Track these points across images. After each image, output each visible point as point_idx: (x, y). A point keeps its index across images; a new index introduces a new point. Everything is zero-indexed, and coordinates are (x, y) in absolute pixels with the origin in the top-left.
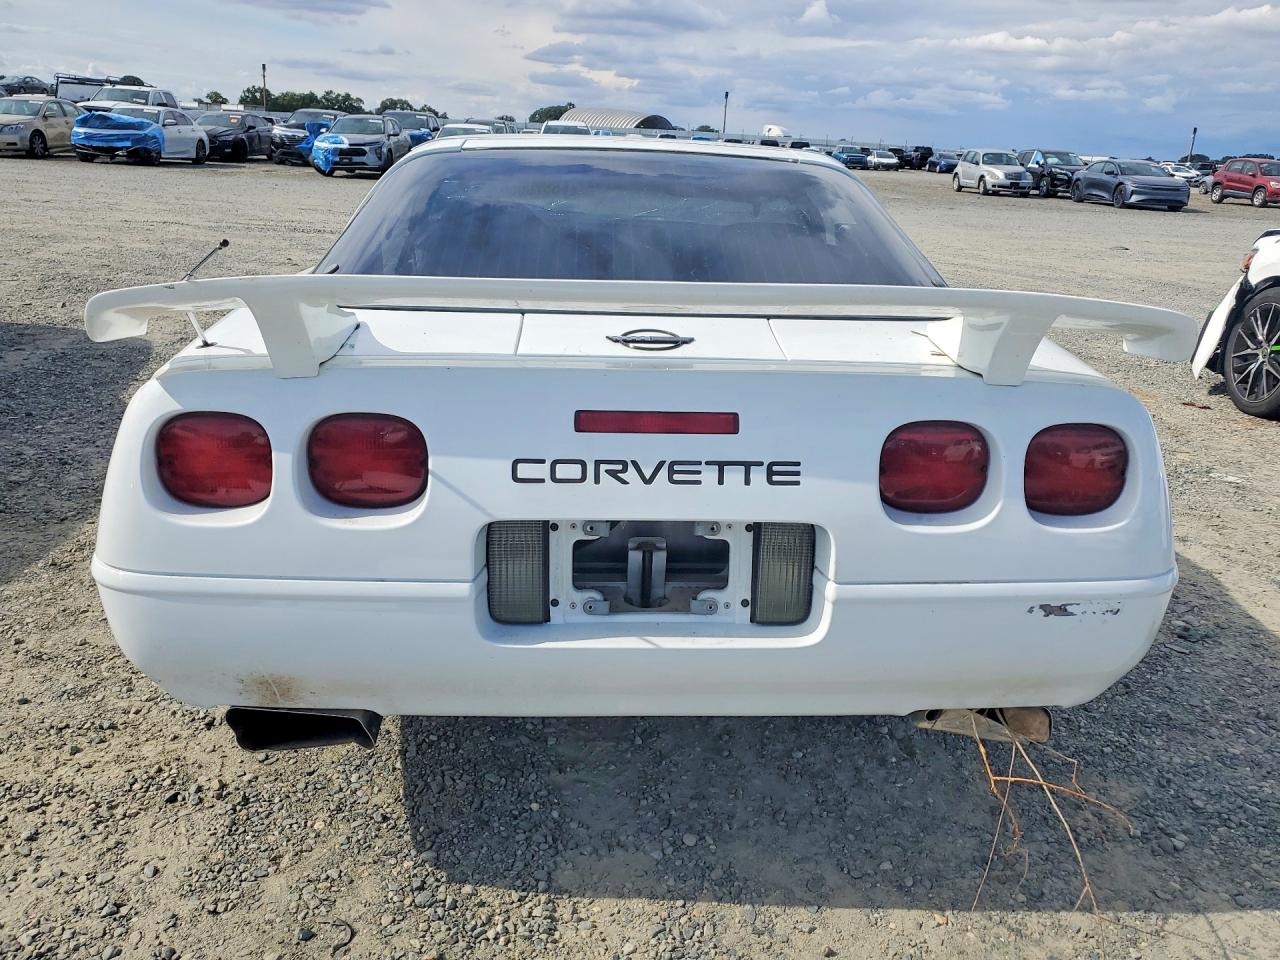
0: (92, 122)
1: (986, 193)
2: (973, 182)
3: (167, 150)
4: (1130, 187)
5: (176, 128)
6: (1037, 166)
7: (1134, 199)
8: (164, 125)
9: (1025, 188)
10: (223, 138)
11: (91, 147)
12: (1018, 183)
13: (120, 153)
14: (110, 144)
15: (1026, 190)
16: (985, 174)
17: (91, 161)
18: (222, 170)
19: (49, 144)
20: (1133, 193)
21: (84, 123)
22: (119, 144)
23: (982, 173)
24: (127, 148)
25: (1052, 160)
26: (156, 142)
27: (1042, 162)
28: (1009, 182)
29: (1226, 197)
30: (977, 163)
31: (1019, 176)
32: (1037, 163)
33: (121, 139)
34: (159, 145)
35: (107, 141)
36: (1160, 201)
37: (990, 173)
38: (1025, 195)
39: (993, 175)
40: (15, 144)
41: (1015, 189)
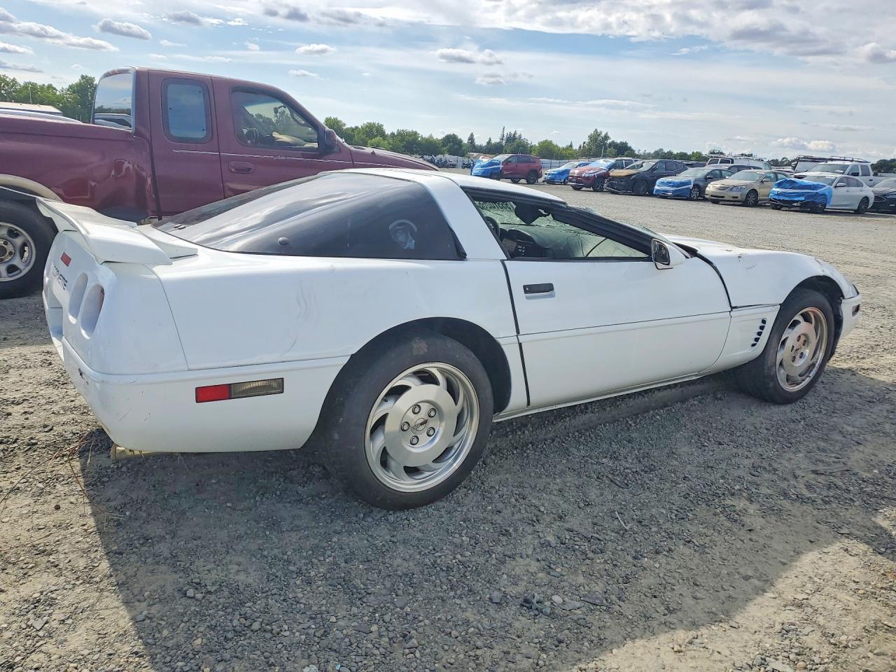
0: (784, 184)
3: (831, 204)
5: (846, 188)
8: (835, 187)
10: (890, 197)
11: (779, 200)
13: (795, 204)
14: (791, 199)
17: (779, 209)
18: (876, 219)
19: (760, 198)
21: (779, 185)
22: (796, 199)
24: (801, 201)
26: (824, 198)
33: (800, 195)
34: (826, 200)
35: (789, 197)
40: (737, 197)
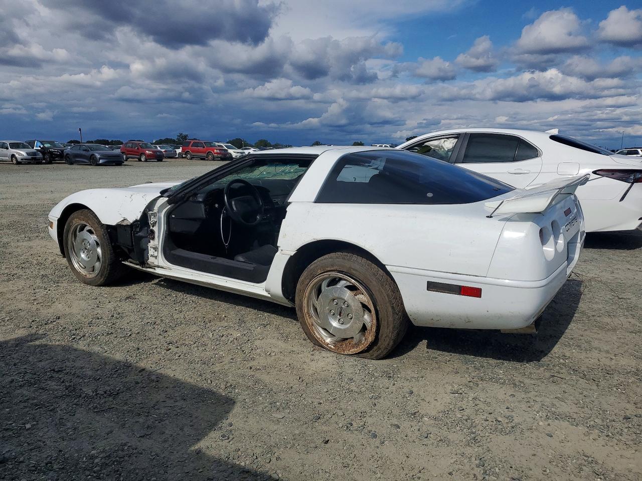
1: (18, 163)
2: (7, 158)
4: (98, 156)
6: (40, 149)
7: (101, 161)
9: (40, 159)
12: (35, 158)
15: (40, 161)
16: (15, 154)
20: (100, 159)
23: (12, 153)
25: (46, 145)
27: (42, 146)
28: (30, 157)
29: (128, 158)
30: (7, 148)
31: (34, 154)
32: (40, 147)
36: (114, 162)
37: (17, 153)
38: (41, 163)
39: (19, 154)
41: (34, 160)
